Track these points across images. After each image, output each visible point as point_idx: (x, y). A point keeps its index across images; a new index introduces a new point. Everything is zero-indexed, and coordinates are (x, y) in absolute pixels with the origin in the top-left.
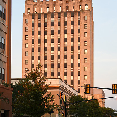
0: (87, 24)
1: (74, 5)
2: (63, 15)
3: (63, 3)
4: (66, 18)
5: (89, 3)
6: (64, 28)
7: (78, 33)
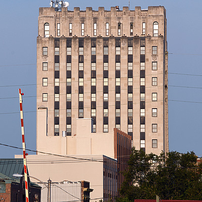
0: (156, 62)
1: (132, 21)
4: (118, 49)
5: (161, 20)
6: (116, 66)
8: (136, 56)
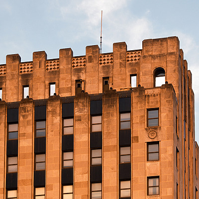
0: (157, 143)
1: (107, 72)
2: (58, 110)
3: (61, 67)
4: (68, 122)
5: (171, 62)
6: (63, 160)
7: (120, 180)
8: (109, 134)
